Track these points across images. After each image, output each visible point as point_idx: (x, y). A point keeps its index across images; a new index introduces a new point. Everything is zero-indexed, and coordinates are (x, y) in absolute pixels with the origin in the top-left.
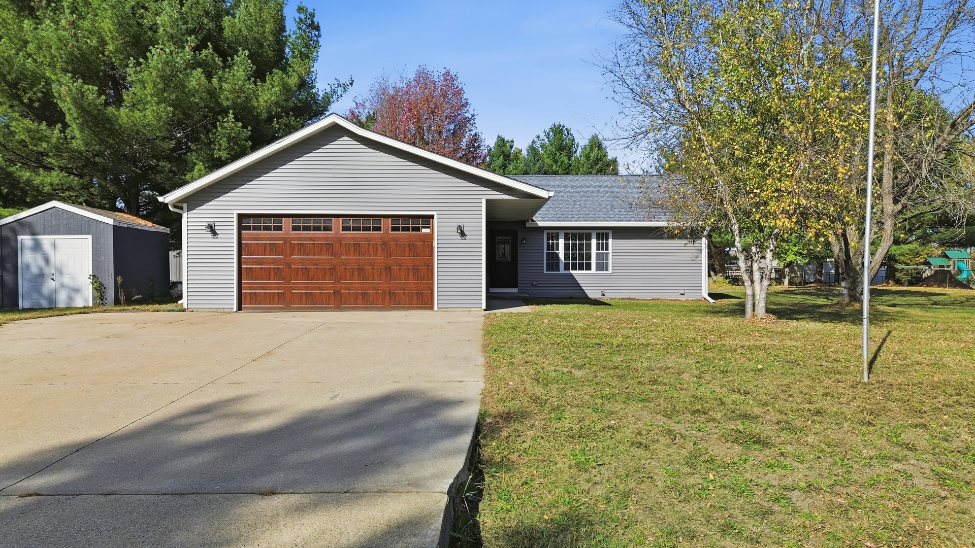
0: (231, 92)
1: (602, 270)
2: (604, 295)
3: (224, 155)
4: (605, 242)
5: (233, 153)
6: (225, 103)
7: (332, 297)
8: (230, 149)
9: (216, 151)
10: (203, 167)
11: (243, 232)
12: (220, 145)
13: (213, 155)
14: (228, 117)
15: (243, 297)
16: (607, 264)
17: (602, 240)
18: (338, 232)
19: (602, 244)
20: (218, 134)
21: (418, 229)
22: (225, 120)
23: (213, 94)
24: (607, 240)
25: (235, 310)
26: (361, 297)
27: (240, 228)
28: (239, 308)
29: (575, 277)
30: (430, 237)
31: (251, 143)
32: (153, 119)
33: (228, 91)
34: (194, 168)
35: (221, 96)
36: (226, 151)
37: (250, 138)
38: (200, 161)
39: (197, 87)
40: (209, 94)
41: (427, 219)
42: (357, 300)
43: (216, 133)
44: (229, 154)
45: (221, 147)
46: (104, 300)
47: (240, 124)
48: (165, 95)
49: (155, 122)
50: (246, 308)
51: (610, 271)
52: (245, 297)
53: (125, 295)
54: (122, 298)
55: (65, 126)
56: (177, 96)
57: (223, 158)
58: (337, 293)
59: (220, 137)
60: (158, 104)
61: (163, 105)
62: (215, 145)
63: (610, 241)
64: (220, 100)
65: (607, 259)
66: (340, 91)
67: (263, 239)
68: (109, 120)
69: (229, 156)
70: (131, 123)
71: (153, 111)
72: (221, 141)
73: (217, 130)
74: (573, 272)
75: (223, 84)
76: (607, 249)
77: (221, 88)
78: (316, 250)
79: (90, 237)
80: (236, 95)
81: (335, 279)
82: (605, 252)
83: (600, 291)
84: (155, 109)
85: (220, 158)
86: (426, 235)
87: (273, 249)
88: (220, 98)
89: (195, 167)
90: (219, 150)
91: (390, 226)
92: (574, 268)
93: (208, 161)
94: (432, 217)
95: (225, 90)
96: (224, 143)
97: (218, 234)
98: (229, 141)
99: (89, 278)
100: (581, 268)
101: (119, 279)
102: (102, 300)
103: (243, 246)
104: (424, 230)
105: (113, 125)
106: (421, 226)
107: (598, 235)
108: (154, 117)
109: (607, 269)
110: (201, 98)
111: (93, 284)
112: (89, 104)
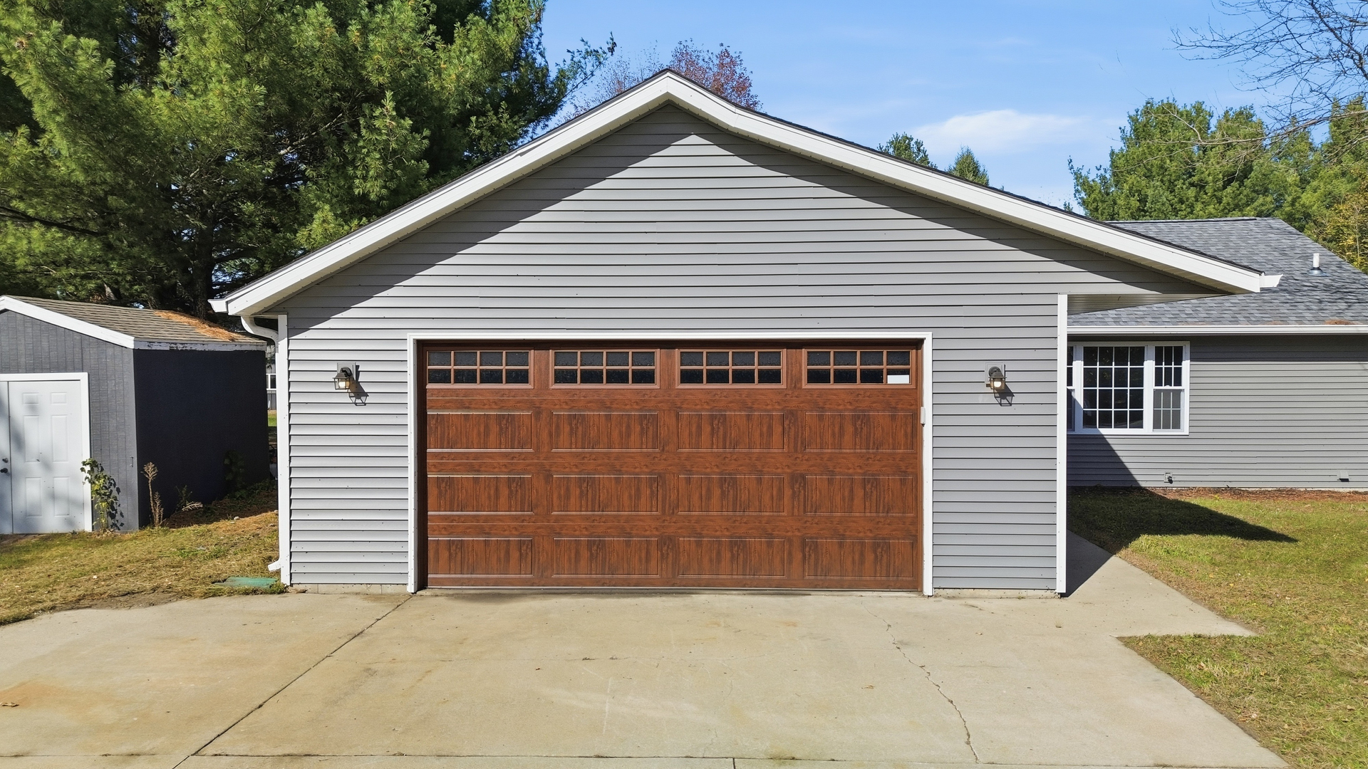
0: (386, 55)
1: (1166, 427)
2: (1171, 481)
3: (374, 189)
4: (1173, 366)
5: (392, 185)
6: (376, 79)
7: (655, 554)
8: (388, 176)
9: (357, 181)
10: (330, 216)
11: (429, 386)
12: (366, 168)
13: (351, 188)
14: (383, 106)
15: (431, 554)
16: (1177, 415)
17: (1168, 363)
18: (670, 385)
19: (1168, 370)
20: (361, 144)
21: (876, 377)
22: (377, 113)
23: (349, 59)
24: (1179, 362)
25: (411, 588)
26: (728, 555)
27: (422, 378)
28: (422, 584)
29: (1110, 441)
30: (913, 396)
31: (427, 166)
32: (223, 113)
33: (381, 53)
34: (312, 216)
35: (367, 64)
36: (380, 182)
37: (426, 155)
38: (326, 202)
39: (317, 44)
40: (342, 59)
41: (903, 353)
42: (719, 561)
43: (357, 141)
44: (385, 187)
45: (368, 172)
46: (118, 517)
47: (408, 122)
48: (248, 58)
49: (229, 119)
50: (439, 582)
51: (1185, 428)
52: (437, 552)
53: (162, 505)
54: (157, 512)
55: (36, 131)
56: (273, 63)
57: (372, 196)
58: (667, 543)
59: (365, 151)
60: (233, 79)
61: (244, 81)
62: (356, 168)
63: (1186, 365)
64: (364, 73)
65: (1177, 403)
66: (589, 64)
67: (482, 405)
68: (128, 115)
69: (384, 191)
70: (178, 123)
71: (222, 94)
72: (367, 159)
73: (359, 135)
74: (1104, 431)
75: (371, 37)
76: (1178, 382)
77: (366, 46)
78: (615, 434)
79: (84, 376)
80: (397, 60)
81: (664, 507)
82: (1173, 387)
83: (1163, 472)
84: (226, 88)
85: (365, 196)
86: (899, 390)
87: (506, 427)
88: (364, 68)
89: (316, 216)
90: (365, 178)
91: (805, 368)
92: (1106, 422)
93: (341, 202)
94: (918, 343)
95: (374, 51)
96: (374, 162)
97: (366, 395)
98: (384, 160)
99: (82, 470)
100: (1121, 421)
101: (151, 470)
102: (113, 516)
103: (431, 424)
104: (893, 380)
105: (137, 126)
106: (885, 367)
107: (1158, 351)
108: (225, 108)
109: (1177, 425)
110: (326, 70)
111: (92, 482)
112: (81, 80)
